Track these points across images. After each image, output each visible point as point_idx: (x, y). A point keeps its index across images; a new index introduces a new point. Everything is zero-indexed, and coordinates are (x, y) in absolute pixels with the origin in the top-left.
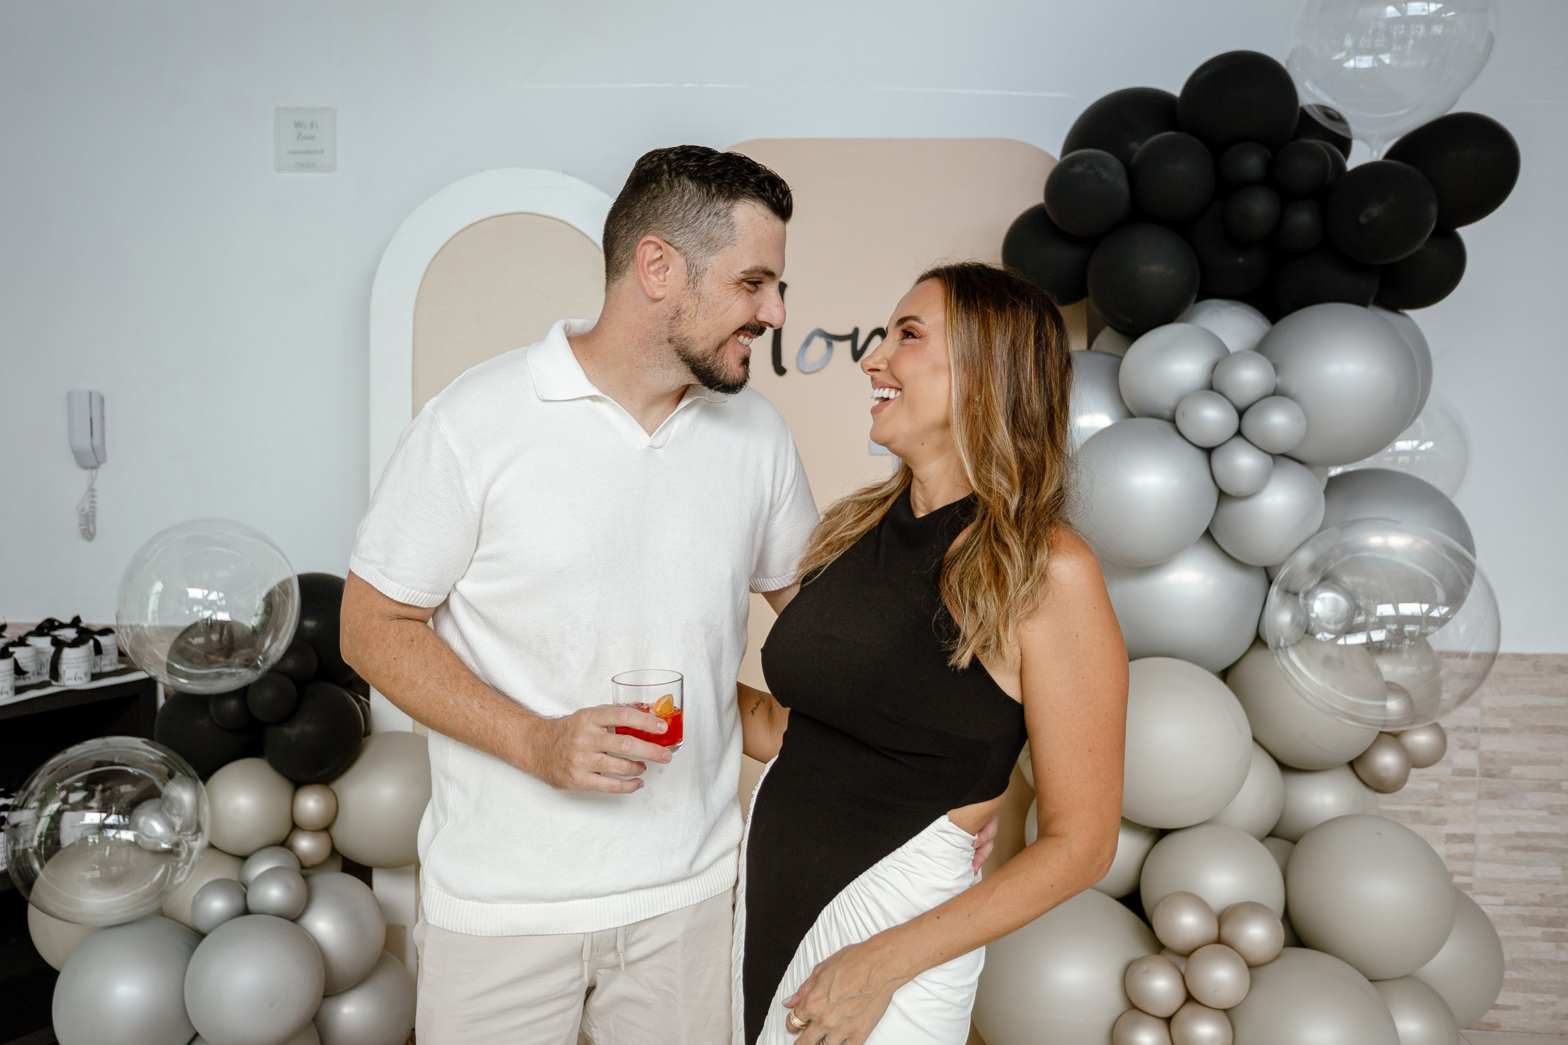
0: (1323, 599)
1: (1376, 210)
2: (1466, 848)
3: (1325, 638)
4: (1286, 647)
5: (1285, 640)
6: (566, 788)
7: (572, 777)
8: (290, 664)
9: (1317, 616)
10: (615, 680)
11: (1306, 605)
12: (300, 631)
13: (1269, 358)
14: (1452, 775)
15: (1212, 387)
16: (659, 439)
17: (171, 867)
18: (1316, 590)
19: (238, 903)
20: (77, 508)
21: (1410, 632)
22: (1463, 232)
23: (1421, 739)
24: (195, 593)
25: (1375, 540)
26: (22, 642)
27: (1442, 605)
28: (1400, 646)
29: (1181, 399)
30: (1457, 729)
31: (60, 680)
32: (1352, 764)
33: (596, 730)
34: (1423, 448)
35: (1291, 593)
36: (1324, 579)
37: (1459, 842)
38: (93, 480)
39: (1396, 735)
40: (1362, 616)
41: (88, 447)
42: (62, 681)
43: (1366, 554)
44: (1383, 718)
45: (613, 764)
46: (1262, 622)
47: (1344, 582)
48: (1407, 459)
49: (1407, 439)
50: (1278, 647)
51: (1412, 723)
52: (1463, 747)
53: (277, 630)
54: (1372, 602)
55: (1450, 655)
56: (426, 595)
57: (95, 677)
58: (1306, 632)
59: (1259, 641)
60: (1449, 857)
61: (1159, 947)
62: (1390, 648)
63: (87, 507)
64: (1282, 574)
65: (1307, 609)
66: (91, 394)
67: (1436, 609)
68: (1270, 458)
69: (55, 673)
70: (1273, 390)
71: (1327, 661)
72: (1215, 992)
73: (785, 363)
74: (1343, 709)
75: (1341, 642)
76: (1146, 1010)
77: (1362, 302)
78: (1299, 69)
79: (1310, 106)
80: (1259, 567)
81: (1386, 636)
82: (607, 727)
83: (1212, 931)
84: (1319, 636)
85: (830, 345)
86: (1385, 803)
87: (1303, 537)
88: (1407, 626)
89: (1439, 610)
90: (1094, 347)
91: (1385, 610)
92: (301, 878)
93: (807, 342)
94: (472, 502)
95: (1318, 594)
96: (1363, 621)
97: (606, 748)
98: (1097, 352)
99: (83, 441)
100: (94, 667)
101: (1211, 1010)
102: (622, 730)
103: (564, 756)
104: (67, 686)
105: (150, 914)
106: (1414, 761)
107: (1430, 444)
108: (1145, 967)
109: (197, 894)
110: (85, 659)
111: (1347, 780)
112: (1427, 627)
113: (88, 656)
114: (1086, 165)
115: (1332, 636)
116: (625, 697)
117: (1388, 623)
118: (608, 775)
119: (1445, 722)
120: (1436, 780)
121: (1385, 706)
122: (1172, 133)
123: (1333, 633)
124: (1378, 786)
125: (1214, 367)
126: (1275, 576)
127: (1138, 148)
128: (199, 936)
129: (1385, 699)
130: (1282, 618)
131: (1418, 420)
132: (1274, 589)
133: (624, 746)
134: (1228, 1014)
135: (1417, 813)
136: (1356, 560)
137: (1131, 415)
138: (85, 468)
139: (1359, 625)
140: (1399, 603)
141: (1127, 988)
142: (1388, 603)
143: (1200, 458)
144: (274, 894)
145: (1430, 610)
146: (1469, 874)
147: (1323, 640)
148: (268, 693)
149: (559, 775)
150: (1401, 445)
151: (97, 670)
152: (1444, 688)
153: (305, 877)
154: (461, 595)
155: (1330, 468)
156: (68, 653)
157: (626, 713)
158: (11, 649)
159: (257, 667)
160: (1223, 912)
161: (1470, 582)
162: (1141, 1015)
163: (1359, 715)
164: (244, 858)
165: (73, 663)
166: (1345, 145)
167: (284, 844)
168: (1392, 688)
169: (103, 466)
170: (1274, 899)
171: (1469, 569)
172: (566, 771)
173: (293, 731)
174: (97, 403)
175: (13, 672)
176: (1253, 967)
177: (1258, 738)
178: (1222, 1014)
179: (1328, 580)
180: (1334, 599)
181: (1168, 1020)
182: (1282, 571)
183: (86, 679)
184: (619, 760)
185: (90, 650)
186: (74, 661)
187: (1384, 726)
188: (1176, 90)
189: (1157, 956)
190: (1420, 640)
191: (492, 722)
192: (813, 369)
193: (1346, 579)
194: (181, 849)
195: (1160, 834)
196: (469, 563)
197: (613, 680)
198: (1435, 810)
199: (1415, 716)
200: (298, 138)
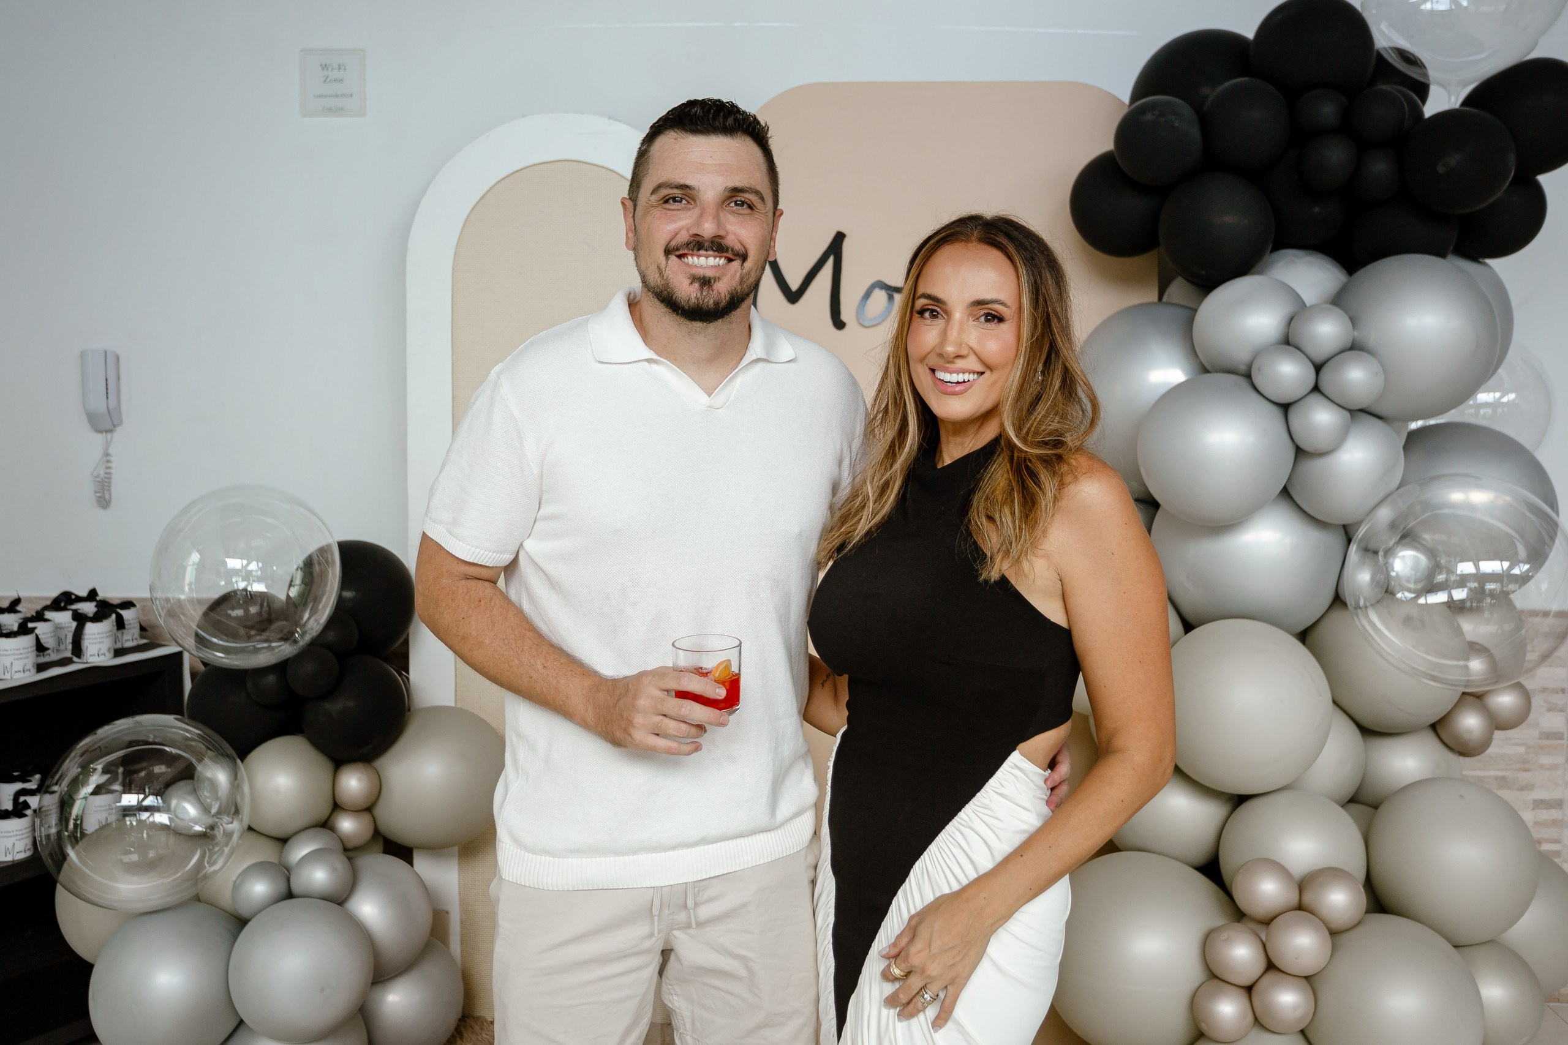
0: (1403, 557)
1: (1453, 160)
2: (1554, 814)
3: (1405, 598)
4: (1366, 607)
5: (1365, 600)
6: (625, 747)
7: (631, 737)
8: (331, 636)
9: (1397, 575)
10: (675, 644)
11: (1386, 564)
12: (340, 601)
13: (1346, 311)
14: (1540, 739)
15: (1288, 341)
16: (719, 398)
17: (207, 851)
18: (1397, 547)
19: (282, 887)
20: (92, 475)
21: (1490, 590)
22: (1543, 179)
23: (1505, 700)
24: (234, 563)
25: (1457, 496)
26: (39, 617)
27: (1522, 562)
28: (1481, 605)
29: (1259, 353)
30: (1544, 690)
31: (82, 656)
32: (1434, 727)
33: (657, 693)
34: (1505, 400)
35: (1370, 551)
36: (1404, 536)
37: (1546, 808)
38: (108, 444)
39: (1479, 697)
40: (1443, 574)
41: (104, 409)
42: (85, 658)
43: (1446, 511)
44: (1466, 678)
45: (671, 725)
46: (1340, 582)
47: (1425, 540)
48: (1489, 411)
49: (1488, 391)
50: (1357, 607)
51: (1496, 683)
52: (1550, 710)
53: (317, 600)
54: (1453, 560)
55: (1534, 613)
56: (491, 554)
57: (118, 652)
58: (1386, 591)
59: (1338, 601)
60: (1536, 823)
61: (1238, 914)
62: (1471, 606)
63: (102, 473)
64: (1361, 532)
65: (1387, 568)
66: (106, 353)
67: (1517, 567)
68: (1347, 414)
69: (78, 648)
70: (1350, 344)
71: (1408, 621)
72: (1297, 958)
73: (844, 316)
74: (1423, 669)
75: (1422, 601)
76: (1229, 980)
77: (1440, 253)
78: (1374, 12)
79: (1385, 48)
80: (1338, 526)
81: (1467, 594)
82: (667, 691)
83: (1293, 898)
84: (1399, 595)
85: (891, 298)
86: (1468, 767)
87: (1382, 494)
88: (1487, 584)
89: (1519, 567)
90: (1165, 299)
91: (1466, 568)
92: (346, 859)
93: (868, 295)
94: (531, 463)
95: (1398, 553)
96: (1444, 580)
97: (666, 711)
98: (1167, 303)
99: (98, 404)
100: (116, 643)
101: (1291, 977)
102: (682, 695)
103: (625, 716)
104: (89, 663)
105: (188, 900)
106: (1498, 723)
107: (1512, 396)
108: (1224, 936)
109: (238, 878)
110: (108, 634)
111: (1429, 742)
112: (1508, 585)
113: (111, 631)
114: (1157, 112)
115: (1413, 595)
116: (684, 661)
117: (1469, 582)
118: (666, 736)
119: (1529, 684)
120: (1523, 744)
121: (1467, 667)
122: (1246, 79)
123: (1414, 593)
124: (1462, 749)
125: (1290, 321)
126: (1355, 534)
127: (1211, 93)
128: (240, 922)
129: (1467, 659)
130: (1361, 577)
131: (1500, 371)
132: (1353, 548)
133: (683, 710)
134: (1310, 981)
135: (1503, 778)
136: (1436, 518)
137: (1205, 370)
138: (101, 432)
139: (1440, 583)
140: (1479, 561)
141: (1207, 957)
142: (1469, 561)
143: (1276, 414)
144: (319, 876)
145: (1511, 568)
146: (1557, 841)
147: (1404, 599)
148: (309, 668)
149: (619, 734)
150: (1483, 397)
151: (119, 646)
152: (1529, 648)
153: (350, 859)
154: (527, 553)
155: (1409, 423)
156: (90, 628)
157: (686, 679)
158: (30, 625)
159: (296, 642)
160: (1305, 877)
161: (1552, 539)
162: (1220, 983)
163: (1440, 675)
164: (283, 841)
165: (96, 638)
166: (1422, 90)
167: (326, 824)
168: (1475, 648)
169: (118, 429)
170: (1356, 864)
171: (1552, 527)
172: (626, 731)
173: (338, 706)
174: (112, 361)
175: (35, 648)
176: (1335, 933)
177: (1340, 701)
178: (1304, 981)
179: (1407, 537)
180: (1415, 557)
181: (1249, 989)
182: (1361, 529)
183: (110, 655)
184: (679, 722)
185: (113, 625)
186: (97, 636)
187: (1466, 686)
188: (1250, 34)
189: (1239, 924)
190: (1503, 599)
191: (554, 682)
192: (874, 323)
193: (1427, 537)
194: (216, 832)
195: (1238, 801)
196: (532, 523)
197: (673, 645)
198: (1522, 775)
199: (1498, 675)
200: (325, 81)
